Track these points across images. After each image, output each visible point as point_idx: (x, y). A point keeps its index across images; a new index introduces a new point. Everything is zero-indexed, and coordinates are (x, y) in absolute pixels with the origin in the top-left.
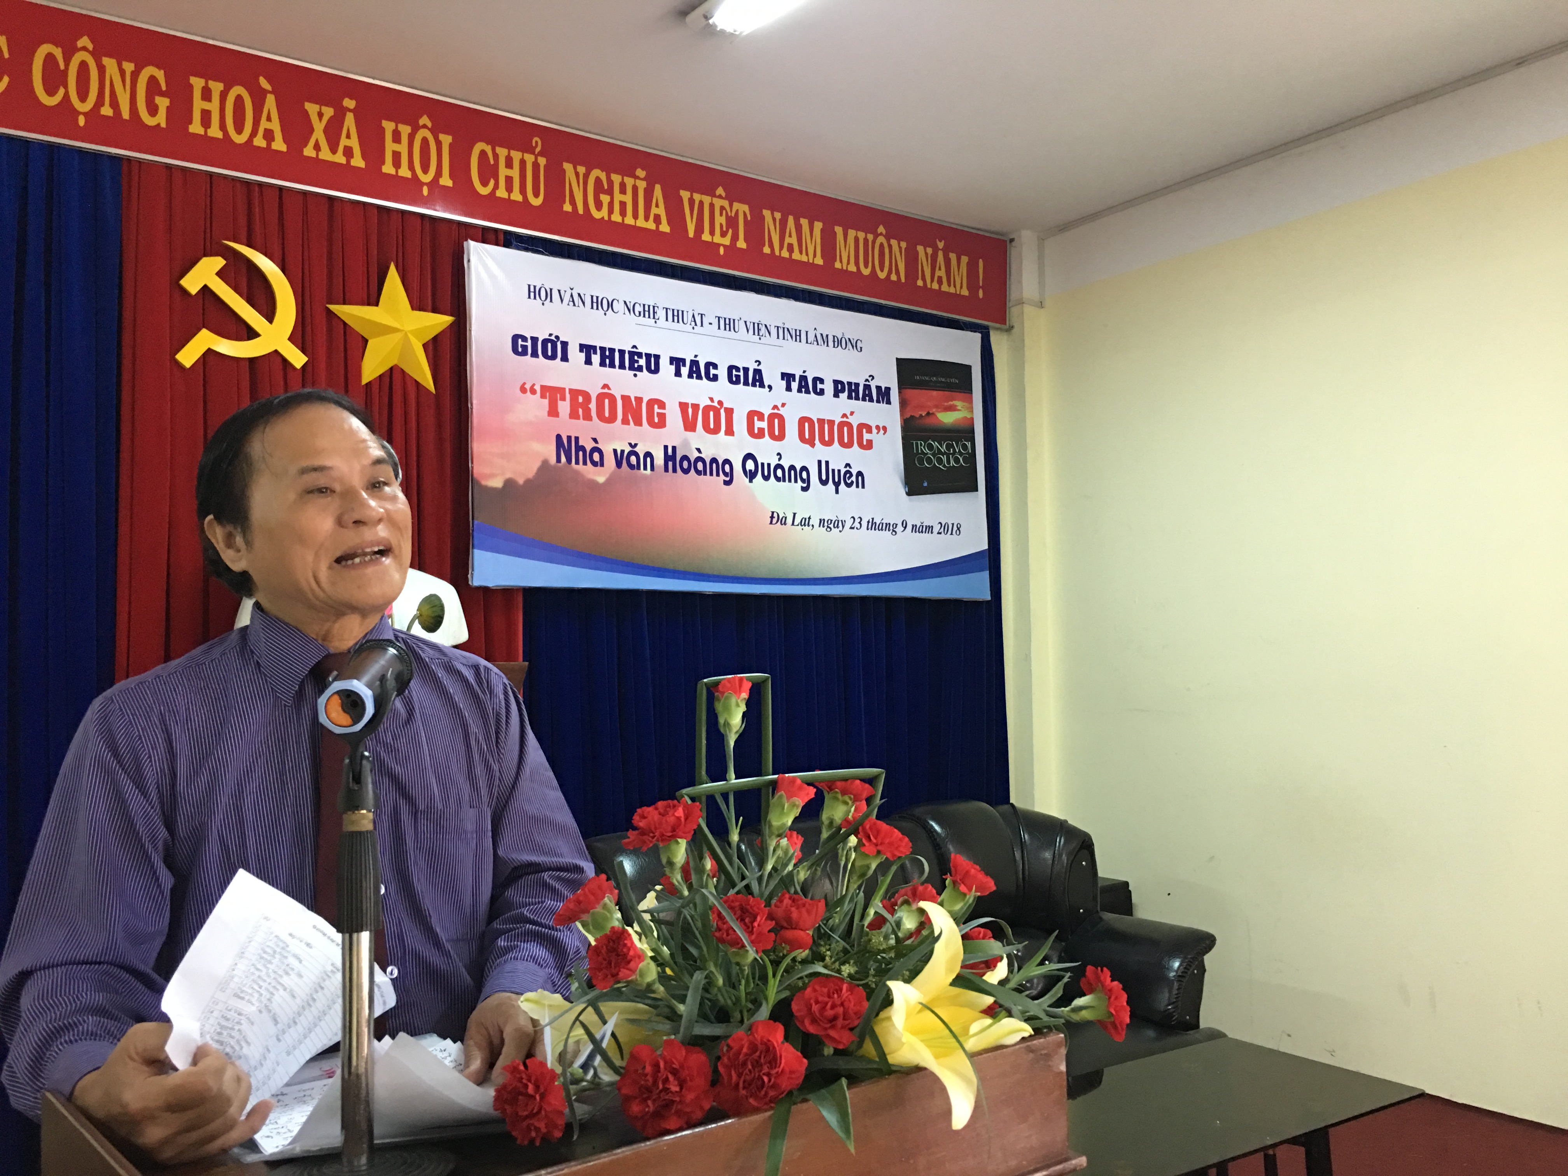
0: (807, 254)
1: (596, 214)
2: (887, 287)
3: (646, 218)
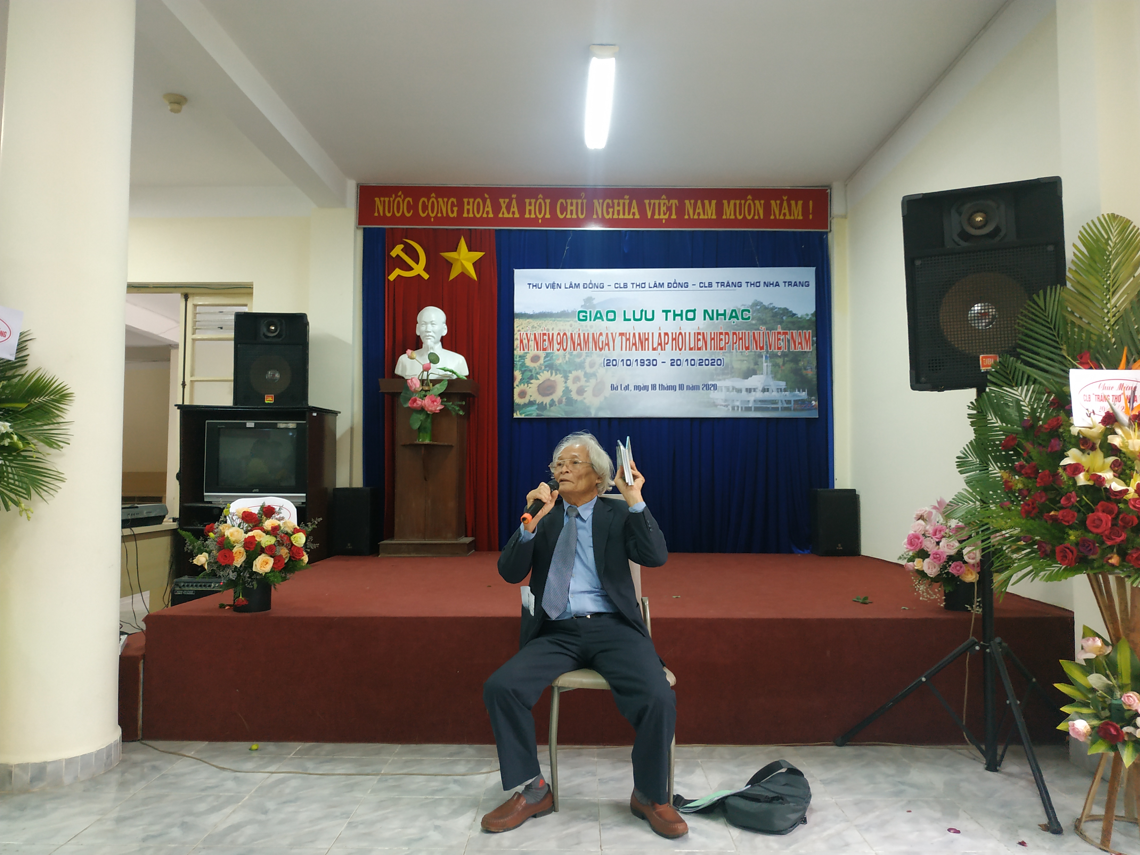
0: (708, 215)
1: (607, 217)
2: (753, 223)
3: (629, 214)
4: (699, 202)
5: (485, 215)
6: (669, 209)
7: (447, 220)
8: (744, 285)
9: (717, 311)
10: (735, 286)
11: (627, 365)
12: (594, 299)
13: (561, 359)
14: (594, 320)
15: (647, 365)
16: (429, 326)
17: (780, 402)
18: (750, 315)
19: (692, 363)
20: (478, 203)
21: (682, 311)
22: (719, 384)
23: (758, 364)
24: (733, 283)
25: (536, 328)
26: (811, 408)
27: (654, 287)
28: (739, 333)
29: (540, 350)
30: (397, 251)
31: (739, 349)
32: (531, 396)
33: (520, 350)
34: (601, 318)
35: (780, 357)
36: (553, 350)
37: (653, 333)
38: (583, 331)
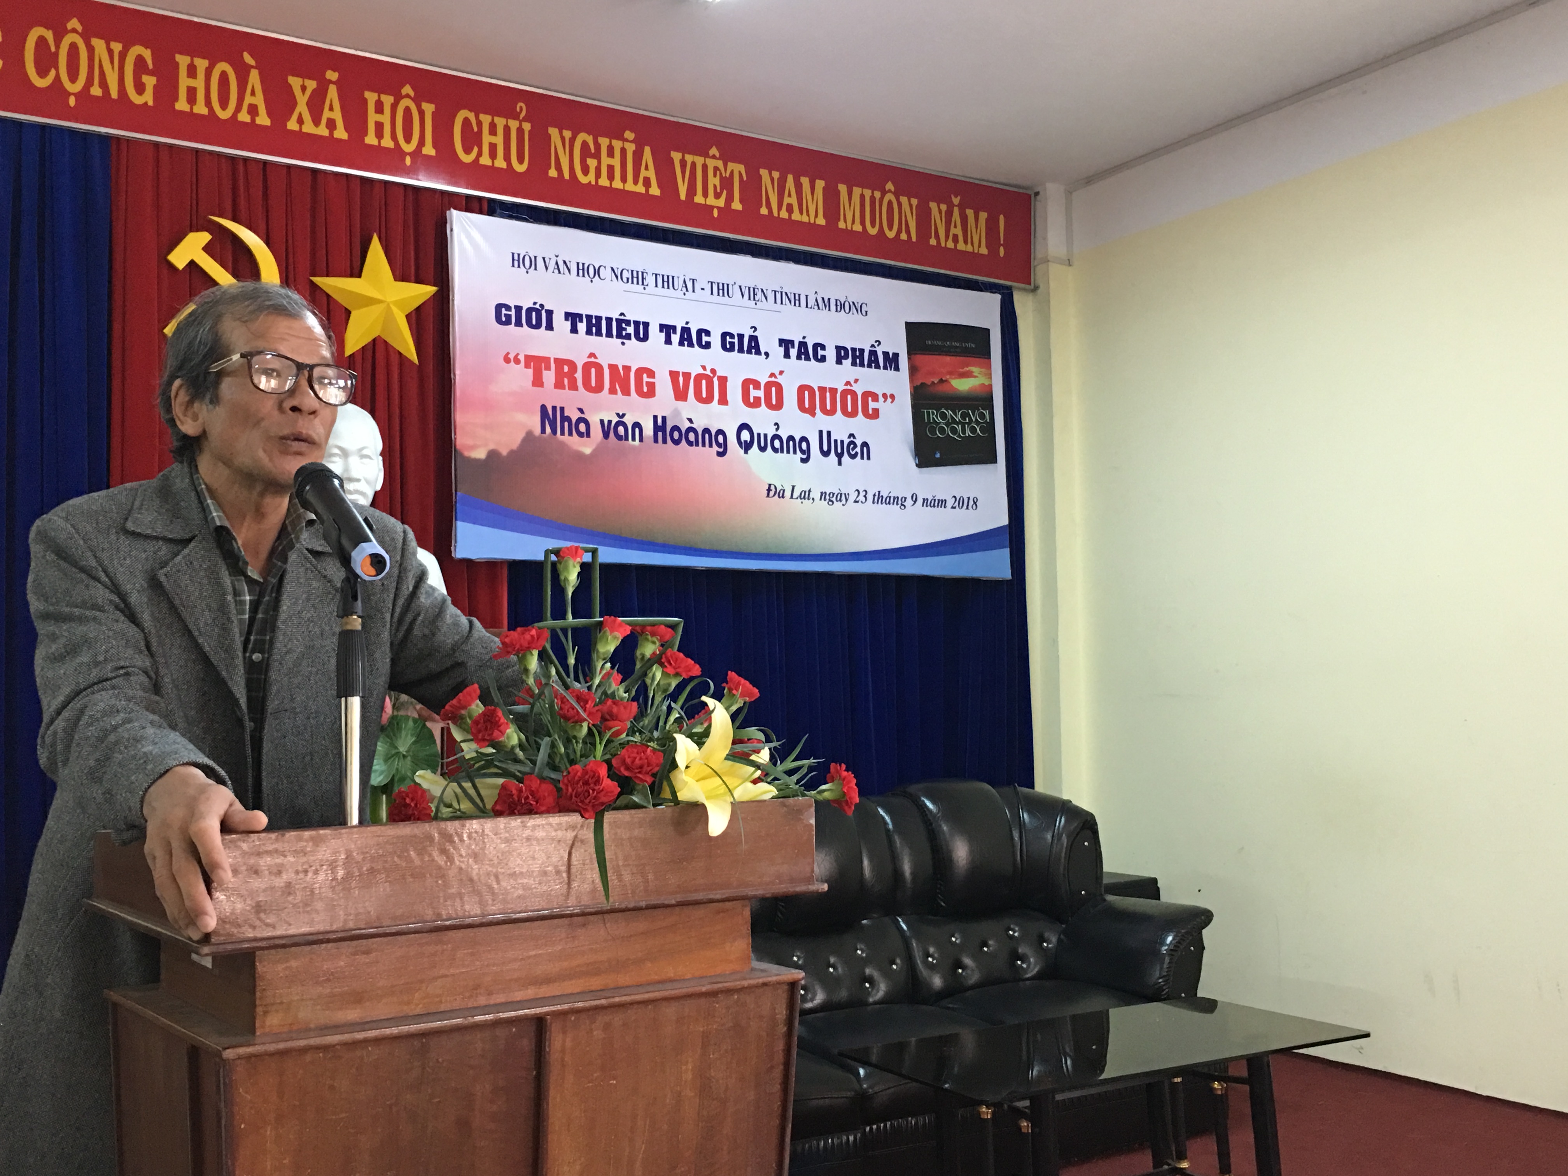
0: (808, 215)
1: (583, 179)
3: (636, 182)
4: (790, 178)
5: (244, 117)
6: (726, 183)
7: (122, 111)
20: (224, 77)
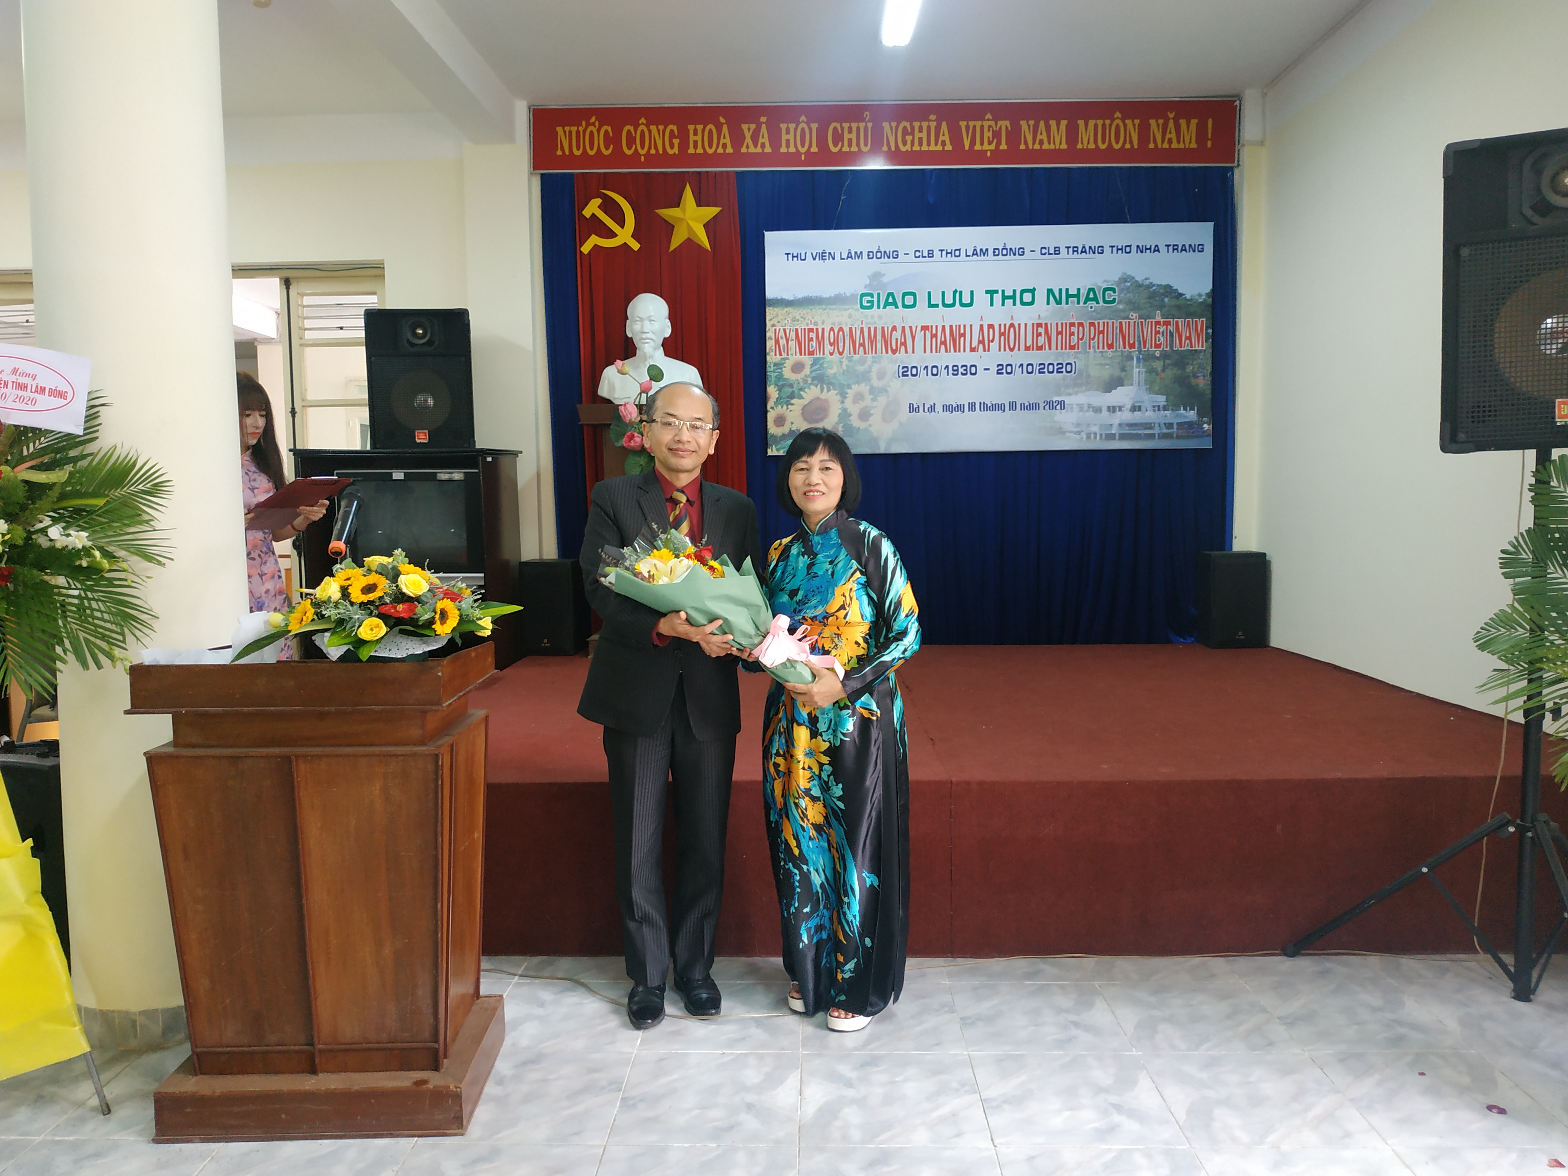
0: (1054, 144)
1: (903, 149)
2: (1123, 154)
3: (936, 144)
4: (1042, 123)
5: (720, 150)
6: (997, 135)
7: (663, 159)
8: (1107, 250)
9: (1067, 290)
10: (1094, 253)
11: (933, 375)
12: (884, 275)
13: (835, 367)
14: (884, 307)
15: (963, 374)
16: (647, 323)
17: (1157, 425)
18: (1115, 296)
19: (1029, 369)
20: (710, 131)
21: (1014, 291)
22: (1068, 400)
23: (1125, 371)
24: (1090, 247)
25: (798, 320)
26: (1202, 434)
27: (973, 254)
28: (1099, 323)
29: (805, 355)
30: (593, 208)
31: (1098, 348)
32: (792, 423)
33: (776, 355)
34: (895, 304)
35: (1158, 358)
36: (824, 354)
37: (971, 326)
38: (867, 324)
